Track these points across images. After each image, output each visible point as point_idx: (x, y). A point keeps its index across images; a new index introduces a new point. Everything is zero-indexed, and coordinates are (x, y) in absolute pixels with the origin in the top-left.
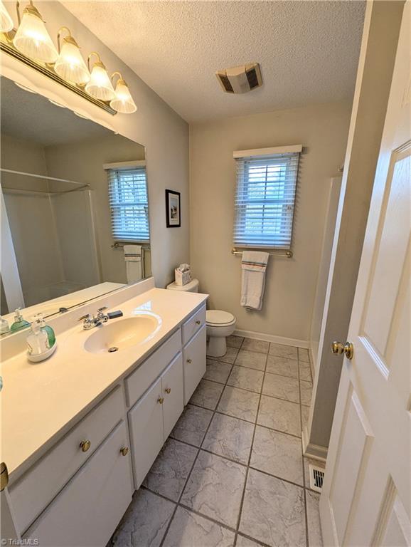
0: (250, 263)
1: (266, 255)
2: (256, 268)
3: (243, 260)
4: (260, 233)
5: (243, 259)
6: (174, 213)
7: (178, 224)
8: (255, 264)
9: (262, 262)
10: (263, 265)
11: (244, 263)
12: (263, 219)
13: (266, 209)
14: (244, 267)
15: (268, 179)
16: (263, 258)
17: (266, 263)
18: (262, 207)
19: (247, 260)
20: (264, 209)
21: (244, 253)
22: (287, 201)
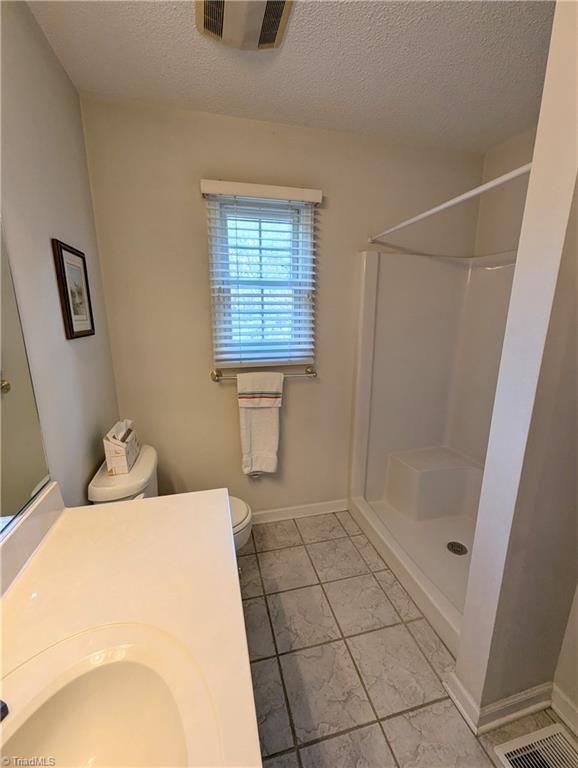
0: (253, 396)
1: (279, 377)
2: (265, 402)
3: (239, 391)
4: (258, 339)
5: (240, 388)
6: (78, 300)
7: (89, 328)
8: (262, 395)
9: (274, 390)
10: (276, 395)
11: (243, 396)
12: (262, 313)
13: (267, 296)
14: (243, 403)
15: (265, 244)
16: (273, 382)
17: (281, 391)
18: (258, 292)
19: (249, 390)
20: (262, 296)
21: (240, 377)
22: (300, 284)
